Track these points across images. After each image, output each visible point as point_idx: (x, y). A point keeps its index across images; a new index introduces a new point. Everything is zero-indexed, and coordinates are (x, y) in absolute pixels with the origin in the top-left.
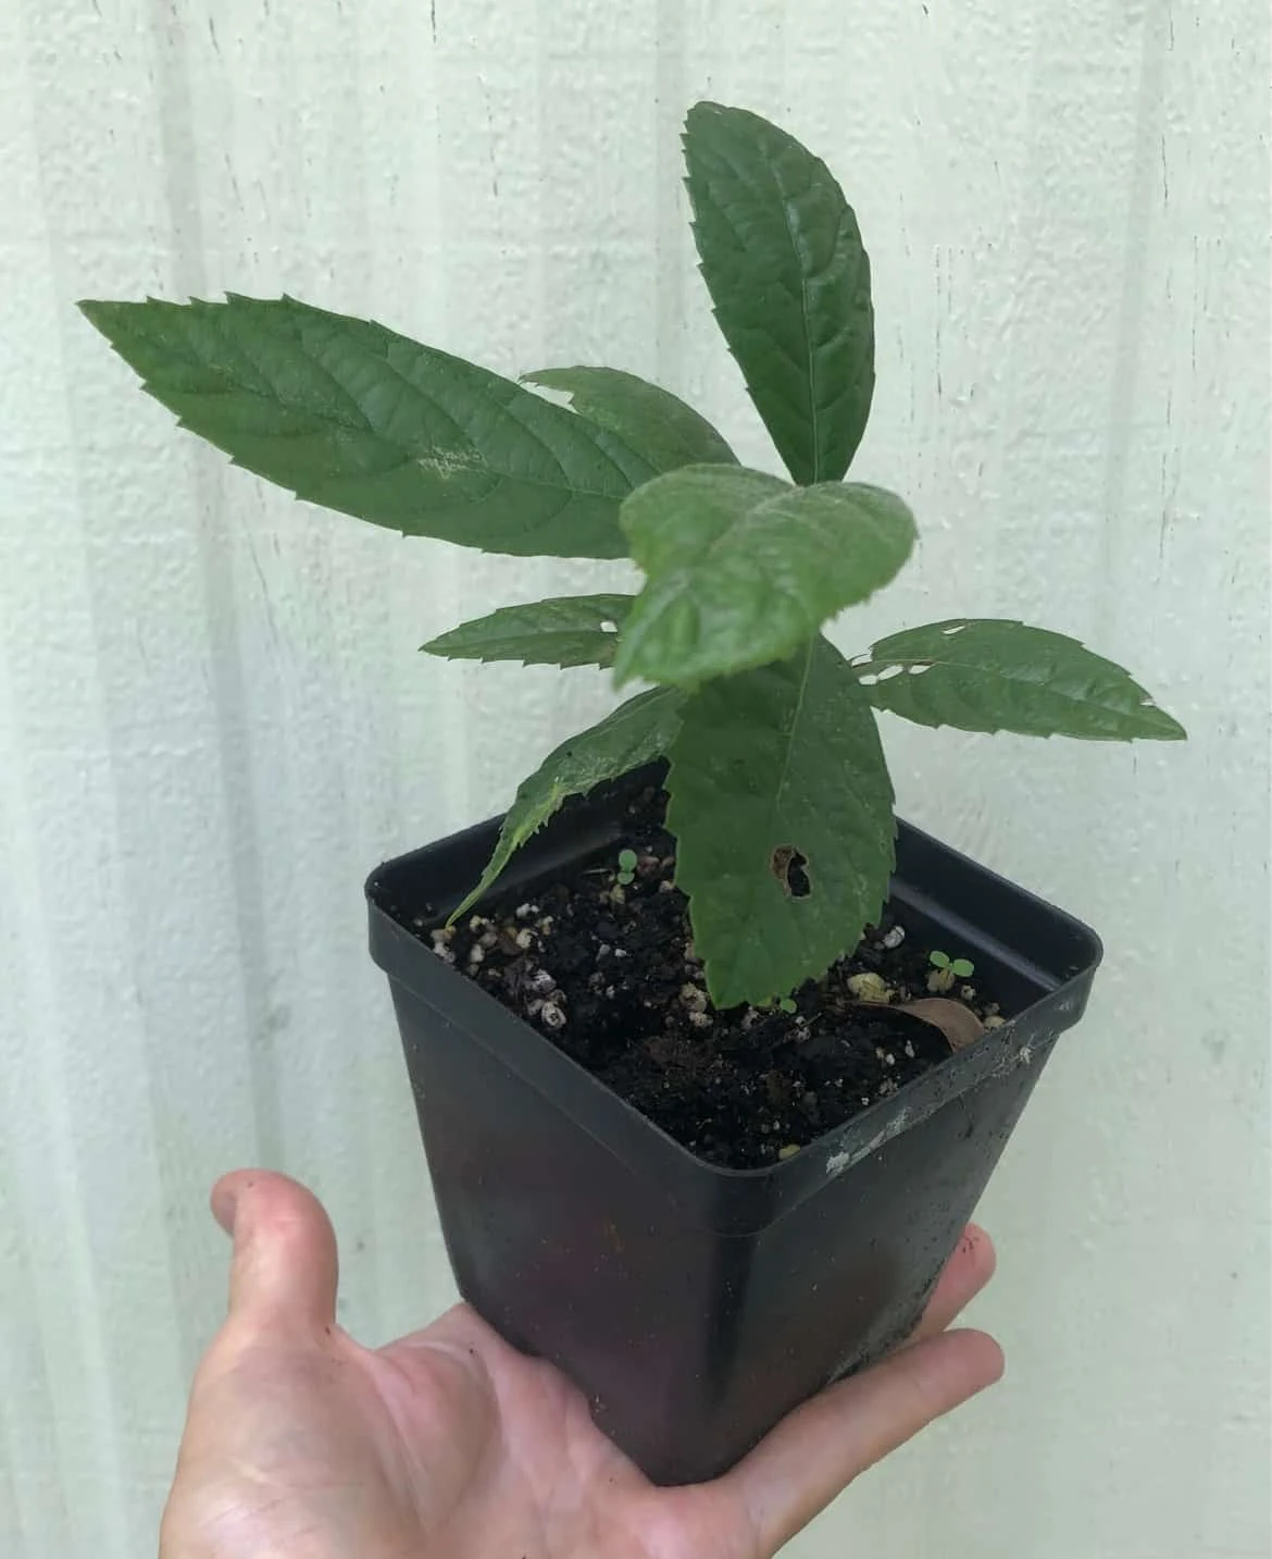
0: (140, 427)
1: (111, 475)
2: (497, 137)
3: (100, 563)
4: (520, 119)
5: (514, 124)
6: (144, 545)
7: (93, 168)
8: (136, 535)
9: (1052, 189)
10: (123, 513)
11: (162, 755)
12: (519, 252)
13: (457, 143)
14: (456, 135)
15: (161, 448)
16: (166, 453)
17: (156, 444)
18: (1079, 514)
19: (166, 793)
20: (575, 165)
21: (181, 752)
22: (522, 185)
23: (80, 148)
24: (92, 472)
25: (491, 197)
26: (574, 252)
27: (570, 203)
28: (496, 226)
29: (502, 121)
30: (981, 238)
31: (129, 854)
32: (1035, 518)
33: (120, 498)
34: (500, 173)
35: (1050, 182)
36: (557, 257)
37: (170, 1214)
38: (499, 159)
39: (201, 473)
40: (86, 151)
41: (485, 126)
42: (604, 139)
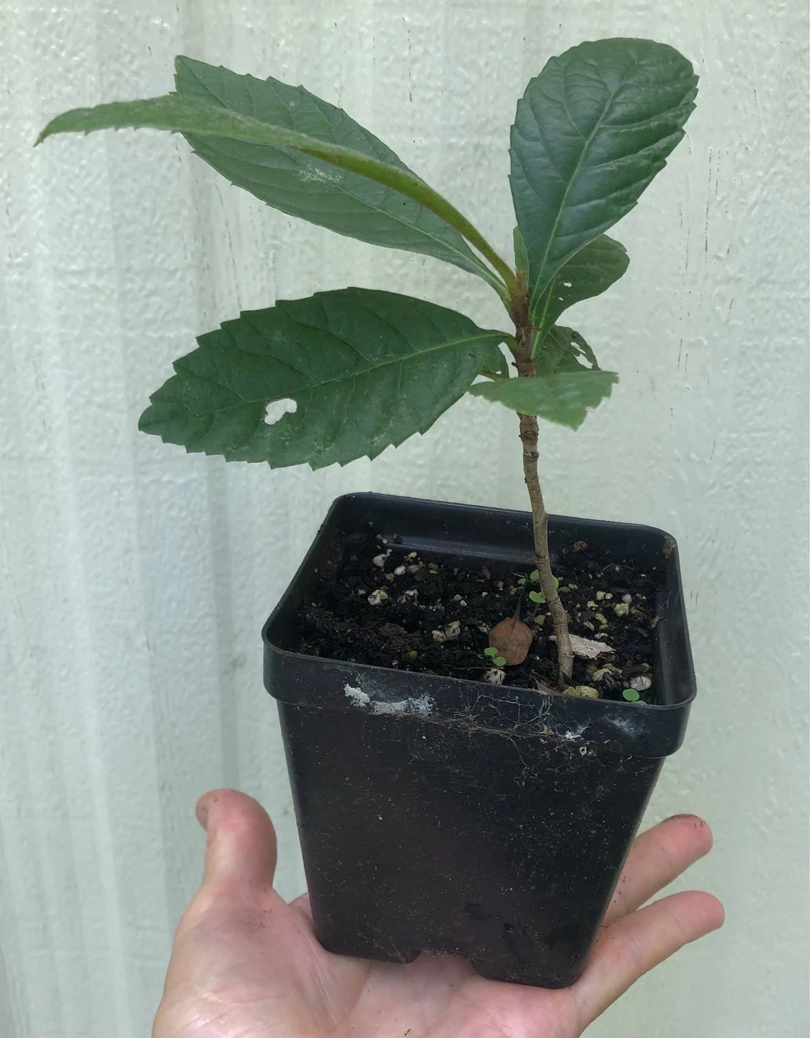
0: (162, 256)
1: (142, 288)
2: (415, 61)
3: (132, 349)
4: (431, 49)
5: (426, 52)
6: (162, 338)
7: (136, 73)
8: (156, 331)
9: (792, 111)
10: (149, 315)
11: (169, 482)
12: (425, 142)
13: (386, 64)
14: (386, 59)
15: (176, 271)
16: (179, 274)
17: (172, 268)
18: (795, 338)
19: (171, 508)
20: (467, 82)
21: (181, 481)
22: (430, 95)
23: (128, 58)
24: (129, 286)
25: (408, 103)
26: (463, 142)
27: (462, 108)
28: (409, 123)
29: (419, 49)
30: (742, 144)
31: (143, 548)
32: (766, 340)
33: (147, 306)
34: (414, 87)
35: (791, 105)
36: (451, 146)
37: (162, 788)
38: (414, 78)
39: (202, 289)
40: (131, 62)
41: (406, 53)
42: (487, 65)
